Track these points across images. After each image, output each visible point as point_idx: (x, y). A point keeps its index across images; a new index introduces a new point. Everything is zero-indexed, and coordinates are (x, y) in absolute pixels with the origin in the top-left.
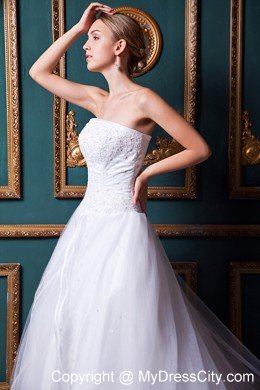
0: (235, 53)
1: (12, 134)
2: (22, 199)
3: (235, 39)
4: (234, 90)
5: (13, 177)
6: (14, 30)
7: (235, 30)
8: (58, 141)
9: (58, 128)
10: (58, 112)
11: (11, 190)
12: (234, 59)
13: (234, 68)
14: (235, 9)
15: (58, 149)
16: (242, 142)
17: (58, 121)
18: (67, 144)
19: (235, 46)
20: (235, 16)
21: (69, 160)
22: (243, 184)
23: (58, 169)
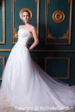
0: (46, 18)
1: (4, 32)
2: (5, 44)
3: (46, 15)
4: (46, 24)
5: (4, 40)
6: (4, 12)
7: (46, 13)
8: (13, 33)
9: (13, 31)
10: (13, 28)
11: (3, 42)
12: (46, 19)
13: (46, 20)
14: (46, 9)
15: (13, 35)
16: (47, 34)
17: (13, 29)
18: (14, 34)
19: (46, 16)
20: (46, 11)
21: (15, 37)
22: (47, 42)
23: (13, 39)
